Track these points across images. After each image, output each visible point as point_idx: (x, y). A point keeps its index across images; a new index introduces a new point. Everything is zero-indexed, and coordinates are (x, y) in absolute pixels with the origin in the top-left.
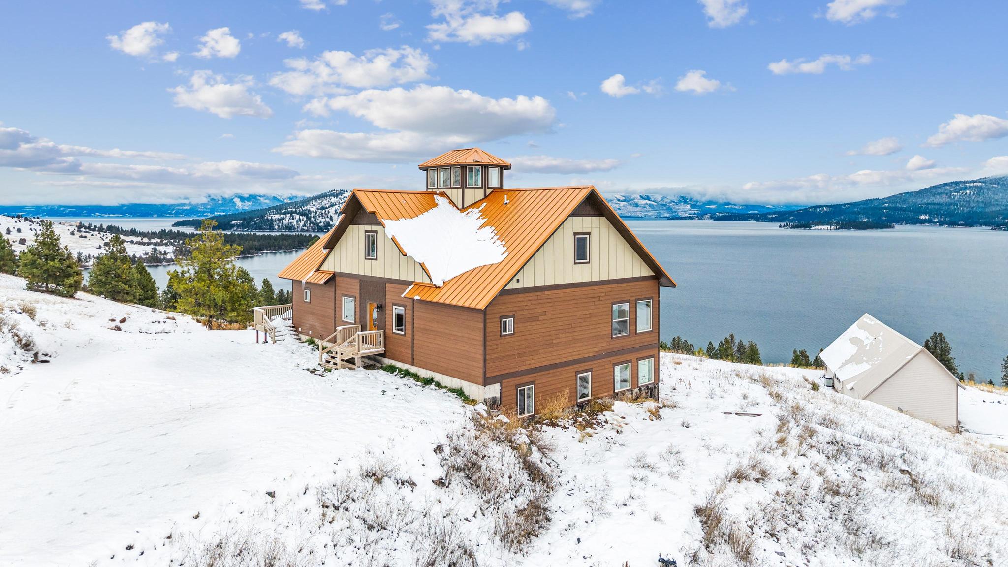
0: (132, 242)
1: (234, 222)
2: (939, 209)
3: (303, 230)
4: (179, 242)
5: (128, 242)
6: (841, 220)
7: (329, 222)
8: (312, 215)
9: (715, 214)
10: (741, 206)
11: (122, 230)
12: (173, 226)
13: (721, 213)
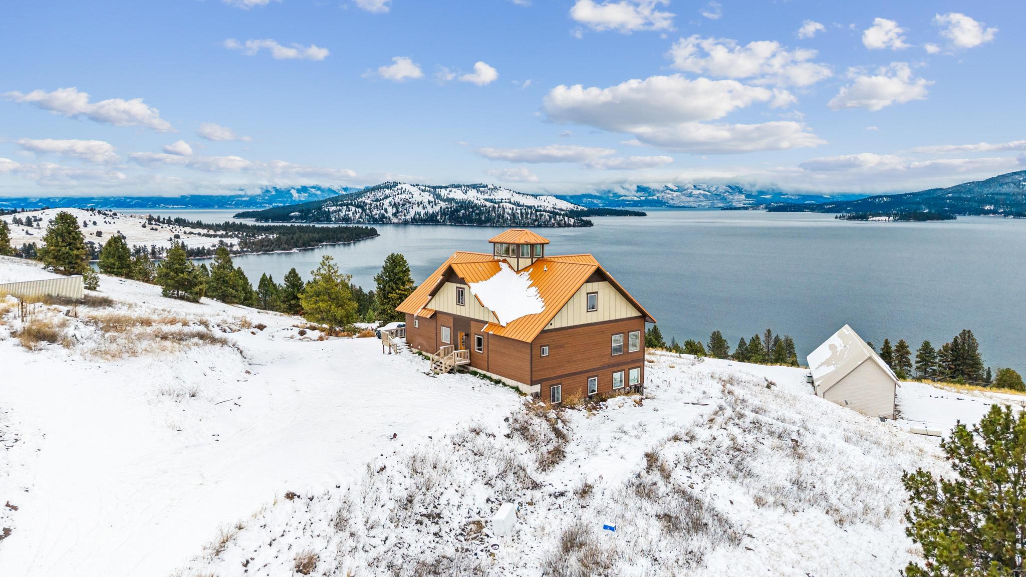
0: (199, 234)
1: (292, 214)
2: (1006, 199)
3: (359, 222)
4: (242, 234)
5: (195, 234)
6: (902, 211)
7: (383, 214)
8: (367, 207)
9: (770, 204)
10: (798, 195)
11: (189, 222)
12: (234, 217)
13: (777, 203)
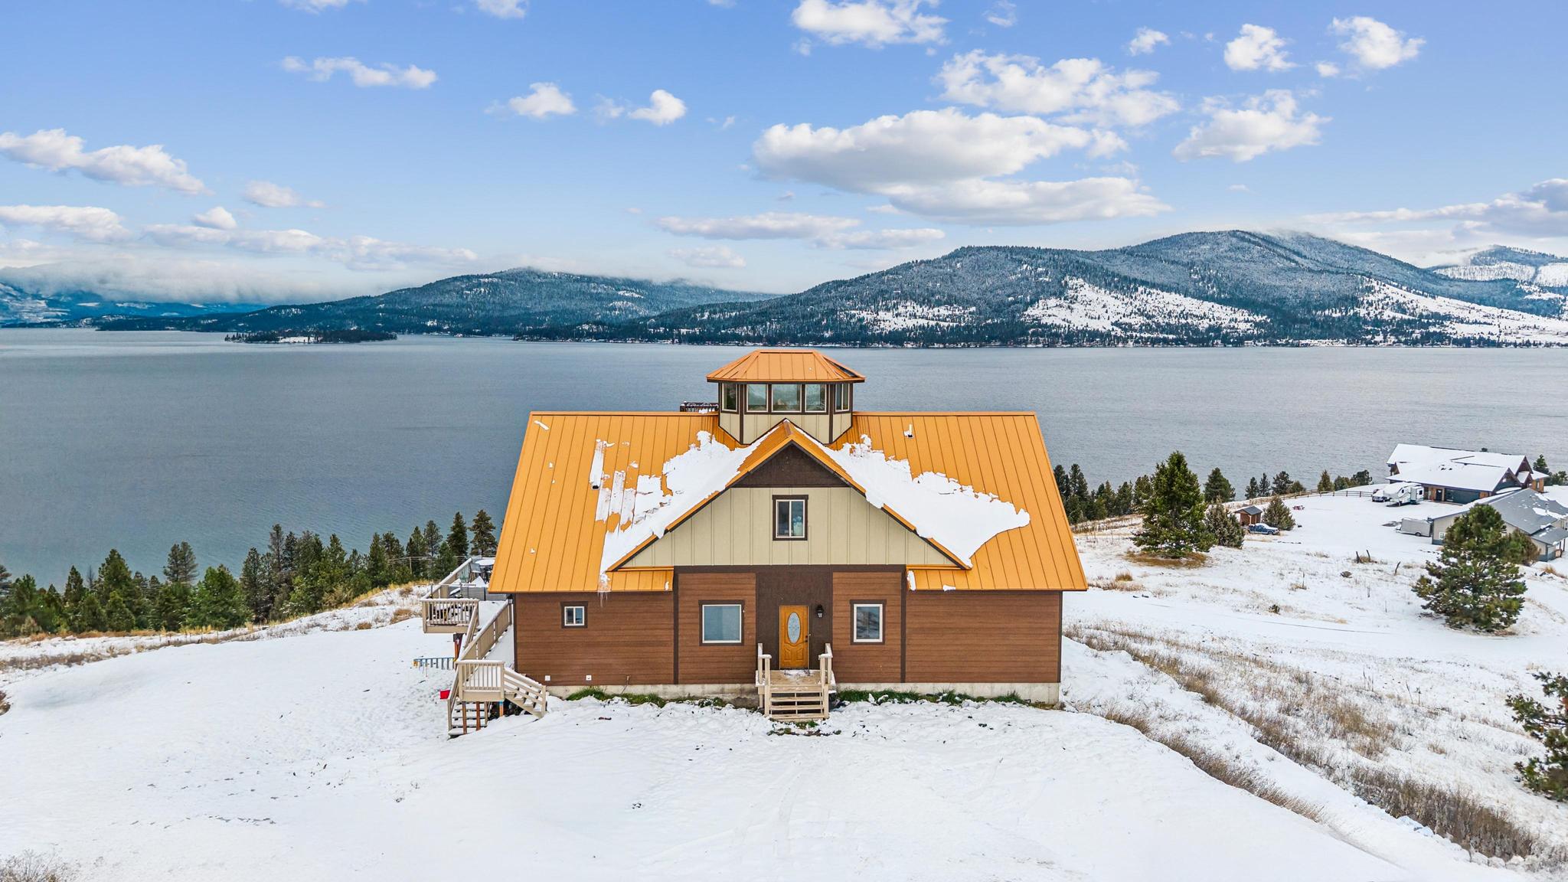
2: (449, 312)
6: (320, 327)
9: (100, 318)
13: (112, 316)
